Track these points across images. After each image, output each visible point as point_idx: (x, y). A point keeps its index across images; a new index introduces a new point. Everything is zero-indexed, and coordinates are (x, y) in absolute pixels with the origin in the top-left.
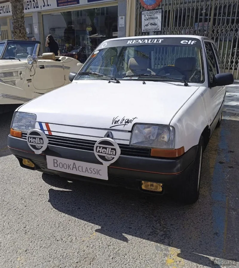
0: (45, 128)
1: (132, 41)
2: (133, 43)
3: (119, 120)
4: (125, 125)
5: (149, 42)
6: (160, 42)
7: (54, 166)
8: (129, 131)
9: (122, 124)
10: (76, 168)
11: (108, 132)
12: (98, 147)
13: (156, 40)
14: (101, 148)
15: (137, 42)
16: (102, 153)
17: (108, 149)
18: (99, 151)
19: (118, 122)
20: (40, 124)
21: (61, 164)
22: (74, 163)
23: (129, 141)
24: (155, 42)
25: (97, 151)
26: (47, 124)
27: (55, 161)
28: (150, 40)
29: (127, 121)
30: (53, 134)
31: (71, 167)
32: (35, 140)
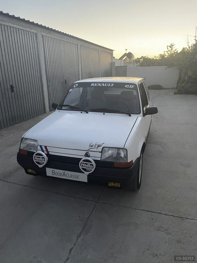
0: (44, 149)
1: (94, 84)
2: (95, 85)
3: (93, 145)
4: (97, 148)
5: (105, 85)
6: (112, 86)
7: (53, 175)
8: (100, 152)
9: (95, 147)
10: (65, 175)
11: (87, 152)
12: (82, 163)
13: (109, 84)
14: (84, 164)
15: (97, 85)
16: (84, 167)
17: (88, 164)
18: (82, 165)
19: (92, 146)
20: (41, 146)
21: (56, 173)
22: (64, 172)
23: (100, 158)
24: (109, 86)
25: (81, 165)
26: (46, 147)
27: (53, 171)
28: (106, 84)
29: (98, 145)
30: (50, 153)
31: (62, 174)
32: (39, 159)
